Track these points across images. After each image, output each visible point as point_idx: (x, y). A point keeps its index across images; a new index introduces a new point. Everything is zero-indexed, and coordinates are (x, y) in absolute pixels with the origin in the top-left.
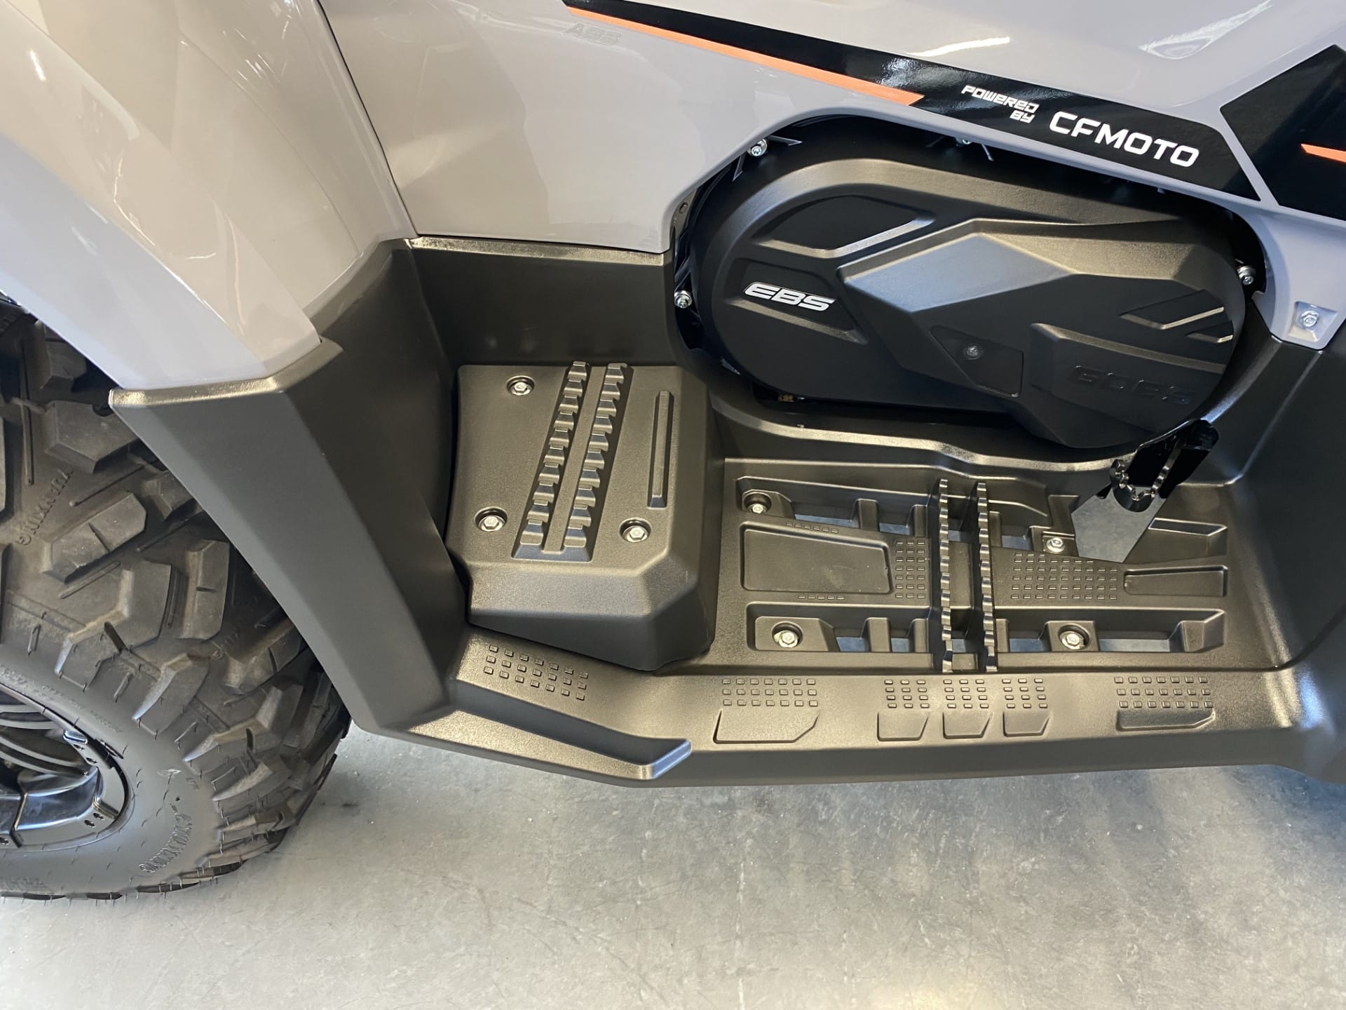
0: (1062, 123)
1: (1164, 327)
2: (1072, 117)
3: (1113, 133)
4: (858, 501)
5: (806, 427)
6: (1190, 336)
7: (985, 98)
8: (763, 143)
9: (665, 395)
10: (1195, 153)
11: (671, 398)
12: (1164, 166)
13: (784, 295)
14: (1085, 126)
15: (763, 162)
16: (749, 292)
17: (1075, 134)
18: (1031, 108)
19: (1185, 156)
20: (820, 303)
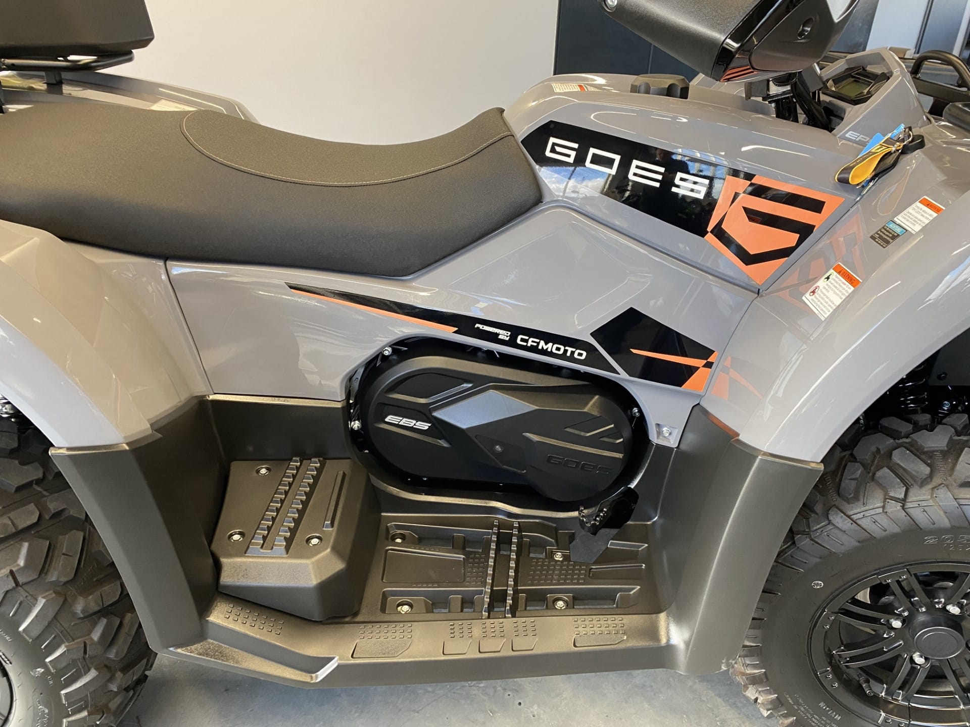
0: (522, 340)
1: (588, 434)
2: (527, 338)
3: (546, 344)
4: (454, 536)
5: (426, 494)
6: (601, 439)
7: (486, 329)
8: (390, 349)
9: (341, 473)
10: (585, 354)
11: (344, 474)
12: (572, 359)
13: (405, 422)
14: (533, 342)
15: (390, 358)
16: (387, 420)
17: (529, 345)
18: (507, 334)
19: (580, 354)
20: (425, 426)
